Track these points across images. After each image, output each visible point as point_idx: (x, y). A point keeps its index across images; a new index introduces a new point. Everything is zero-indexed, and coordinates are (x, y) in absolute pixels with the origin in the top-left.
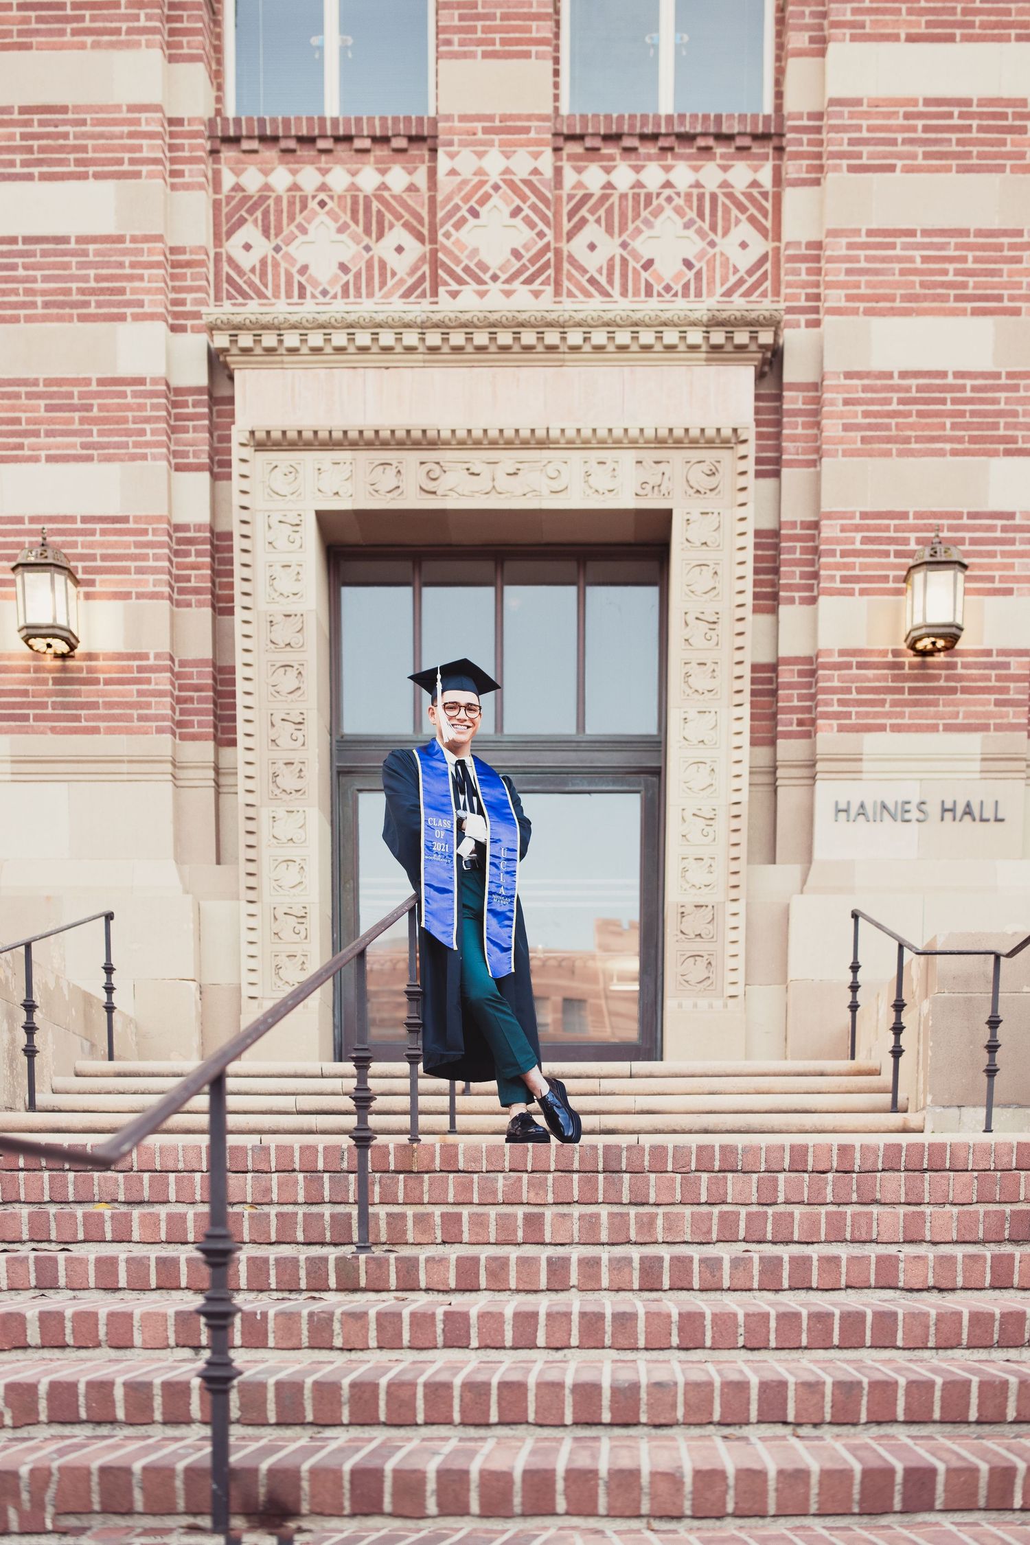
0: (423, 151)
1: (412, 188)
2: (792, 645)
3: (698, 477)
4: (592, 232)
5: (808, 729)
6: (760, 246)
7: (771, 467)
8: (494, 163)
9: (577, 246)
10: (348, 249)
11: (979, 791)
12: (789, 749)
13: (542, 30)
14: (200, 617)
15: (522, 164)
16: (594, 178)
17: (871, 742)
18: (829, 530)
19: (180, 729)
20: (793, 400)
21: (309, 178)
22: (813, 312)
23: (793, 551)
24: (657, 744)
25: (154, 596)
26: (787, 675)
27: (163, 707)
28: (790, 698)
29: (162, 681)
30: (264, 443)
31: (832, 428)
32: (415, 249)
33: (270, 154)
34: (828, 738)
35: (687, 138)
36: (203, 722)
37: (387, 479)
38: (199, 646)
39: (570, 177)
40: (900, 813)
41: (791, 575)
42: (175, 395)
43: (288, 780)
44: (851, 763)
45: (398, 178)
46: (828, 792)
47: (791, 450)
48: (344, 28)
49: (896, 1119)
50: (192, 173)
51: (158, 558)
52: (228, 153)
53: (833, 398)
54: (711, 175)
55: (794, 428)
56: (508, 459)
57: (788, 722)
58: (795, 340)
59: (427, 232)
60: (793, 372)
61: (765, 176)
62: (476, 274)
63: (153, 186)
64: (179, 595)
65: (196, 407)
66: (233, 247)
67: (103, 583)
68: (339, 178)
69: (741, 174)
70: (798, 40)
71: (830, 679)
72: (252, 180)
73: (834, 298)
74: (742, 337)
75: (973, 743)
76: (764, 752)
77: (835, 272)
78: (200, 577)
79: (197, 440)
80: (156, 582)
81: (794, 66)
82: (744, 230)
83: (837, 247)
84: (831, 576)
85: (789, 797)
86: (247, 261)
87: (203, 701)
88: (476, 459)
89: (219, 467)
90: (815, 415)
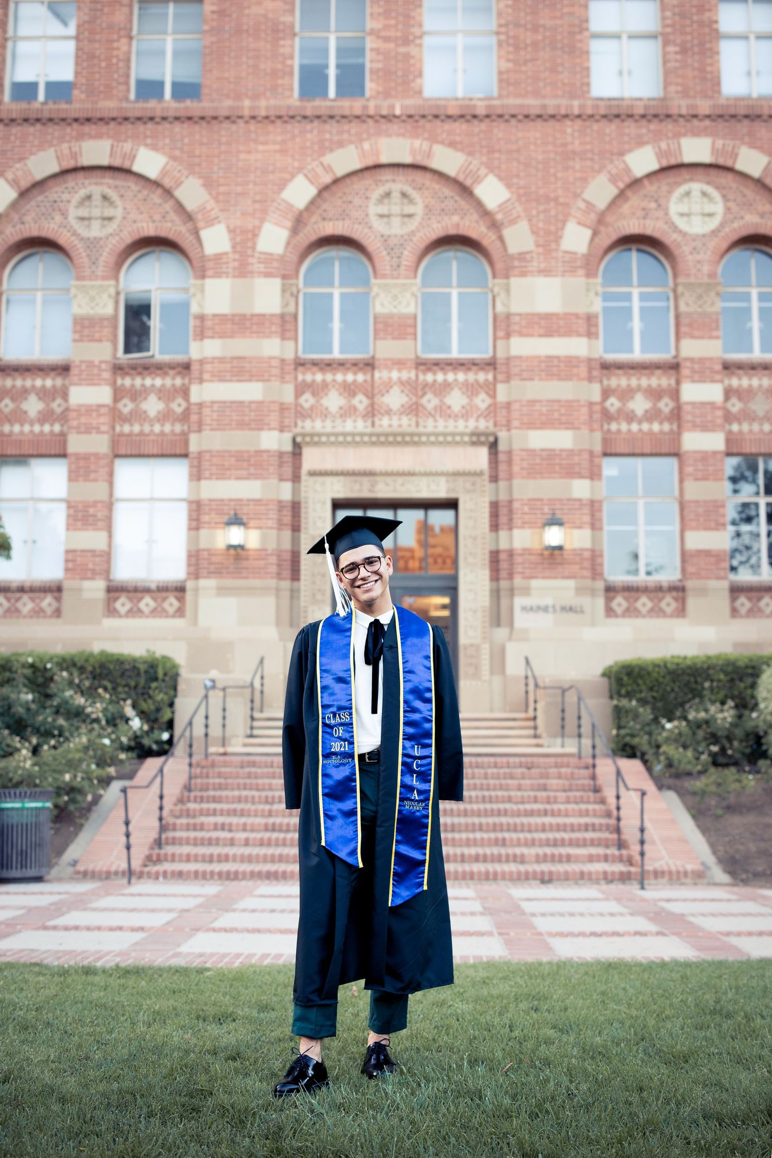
0: (369, 368)
1: (365, 381)
2: (503, 545)
3: (468, 486)
4: (429, 396)
5: (511, 576)
6: (488, 401)
7: (494, 479)
8: (395, 375)
9: (424, 401)
10: (342, 401)
11: (576, 601)
12: (504, 584)
13: (410, 330)
14: (287, 534)
15: (405, 375)
16: (430, 377)
17: (534, 583)
18: (516, 505)
19: (279, 576)
20: (502, 457)
21: (329, 377)
22: (509, 427)
23: (503, 511)
24: (455, 578)
25: (271, 528)
26: (503, 556)
27: (274, 569)
28: (504, 565)
29: (273, 560)
30: (313, 474)
31: (516, 469)
32: (366, 402)
33: (315, 369)
34: (518, 581)
35: (462, 365)
36: (287, 573)
37: (357, 487)
38: (287, 545)
39: (421, 377)
40: (545, 609)
41: (503, 519)
42: (281, 454)
43: (319, 597)
44: (526, 591)
45: (360, 377)
46: (519, 602)
47: (502, 475)
48: (342, 319)
49: (534, 741)
50: (288, 377)
51: (273, 515)
52: (301, 369)
53: (516, 459)
54: (471, 377)
55: (502, 467)
56: (400, 480)
57: (503, 574)
58: (502, 435)
59: (371, 396)
60: (502, 447)
61: (490, 377)
62: (389, 412)
63: (276, 384)
64: (280, 525)
65: (288, 459)
66: (302, 400)
67: (252, 523)
68: (339, 377)
69: (481, 377)
70: (501, 334)
71: (518, 559)
72: (309, 378)
73: (515, 423)
74: (483, 439)
75: (571, 583)
76: (495, 584)
77: (515, 414)
78: (287, 519)
79: (288, 470)
80: (270, 523)
81: (500, 343)
82: (483, 396)
83: (515, 406)
84: (517, 521)
85: (504, 602)
86: (307, 405)
87: (287, 565)
88: (389, 479)
89: (296, 478)
90: (510, 462)
